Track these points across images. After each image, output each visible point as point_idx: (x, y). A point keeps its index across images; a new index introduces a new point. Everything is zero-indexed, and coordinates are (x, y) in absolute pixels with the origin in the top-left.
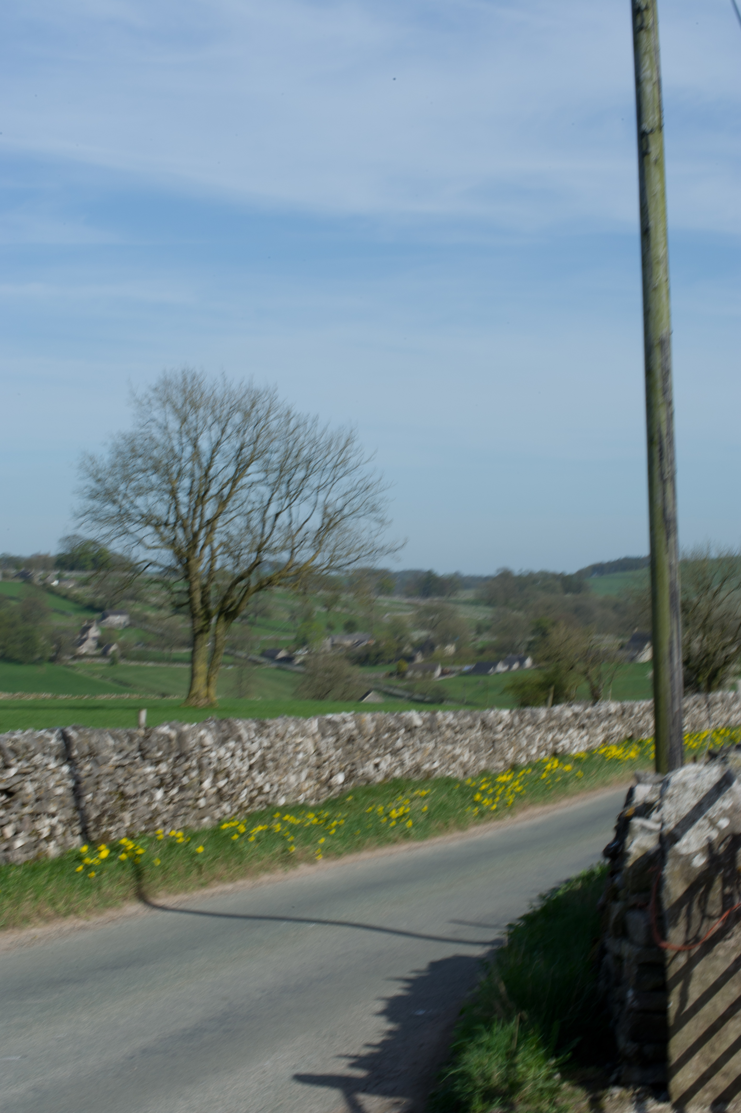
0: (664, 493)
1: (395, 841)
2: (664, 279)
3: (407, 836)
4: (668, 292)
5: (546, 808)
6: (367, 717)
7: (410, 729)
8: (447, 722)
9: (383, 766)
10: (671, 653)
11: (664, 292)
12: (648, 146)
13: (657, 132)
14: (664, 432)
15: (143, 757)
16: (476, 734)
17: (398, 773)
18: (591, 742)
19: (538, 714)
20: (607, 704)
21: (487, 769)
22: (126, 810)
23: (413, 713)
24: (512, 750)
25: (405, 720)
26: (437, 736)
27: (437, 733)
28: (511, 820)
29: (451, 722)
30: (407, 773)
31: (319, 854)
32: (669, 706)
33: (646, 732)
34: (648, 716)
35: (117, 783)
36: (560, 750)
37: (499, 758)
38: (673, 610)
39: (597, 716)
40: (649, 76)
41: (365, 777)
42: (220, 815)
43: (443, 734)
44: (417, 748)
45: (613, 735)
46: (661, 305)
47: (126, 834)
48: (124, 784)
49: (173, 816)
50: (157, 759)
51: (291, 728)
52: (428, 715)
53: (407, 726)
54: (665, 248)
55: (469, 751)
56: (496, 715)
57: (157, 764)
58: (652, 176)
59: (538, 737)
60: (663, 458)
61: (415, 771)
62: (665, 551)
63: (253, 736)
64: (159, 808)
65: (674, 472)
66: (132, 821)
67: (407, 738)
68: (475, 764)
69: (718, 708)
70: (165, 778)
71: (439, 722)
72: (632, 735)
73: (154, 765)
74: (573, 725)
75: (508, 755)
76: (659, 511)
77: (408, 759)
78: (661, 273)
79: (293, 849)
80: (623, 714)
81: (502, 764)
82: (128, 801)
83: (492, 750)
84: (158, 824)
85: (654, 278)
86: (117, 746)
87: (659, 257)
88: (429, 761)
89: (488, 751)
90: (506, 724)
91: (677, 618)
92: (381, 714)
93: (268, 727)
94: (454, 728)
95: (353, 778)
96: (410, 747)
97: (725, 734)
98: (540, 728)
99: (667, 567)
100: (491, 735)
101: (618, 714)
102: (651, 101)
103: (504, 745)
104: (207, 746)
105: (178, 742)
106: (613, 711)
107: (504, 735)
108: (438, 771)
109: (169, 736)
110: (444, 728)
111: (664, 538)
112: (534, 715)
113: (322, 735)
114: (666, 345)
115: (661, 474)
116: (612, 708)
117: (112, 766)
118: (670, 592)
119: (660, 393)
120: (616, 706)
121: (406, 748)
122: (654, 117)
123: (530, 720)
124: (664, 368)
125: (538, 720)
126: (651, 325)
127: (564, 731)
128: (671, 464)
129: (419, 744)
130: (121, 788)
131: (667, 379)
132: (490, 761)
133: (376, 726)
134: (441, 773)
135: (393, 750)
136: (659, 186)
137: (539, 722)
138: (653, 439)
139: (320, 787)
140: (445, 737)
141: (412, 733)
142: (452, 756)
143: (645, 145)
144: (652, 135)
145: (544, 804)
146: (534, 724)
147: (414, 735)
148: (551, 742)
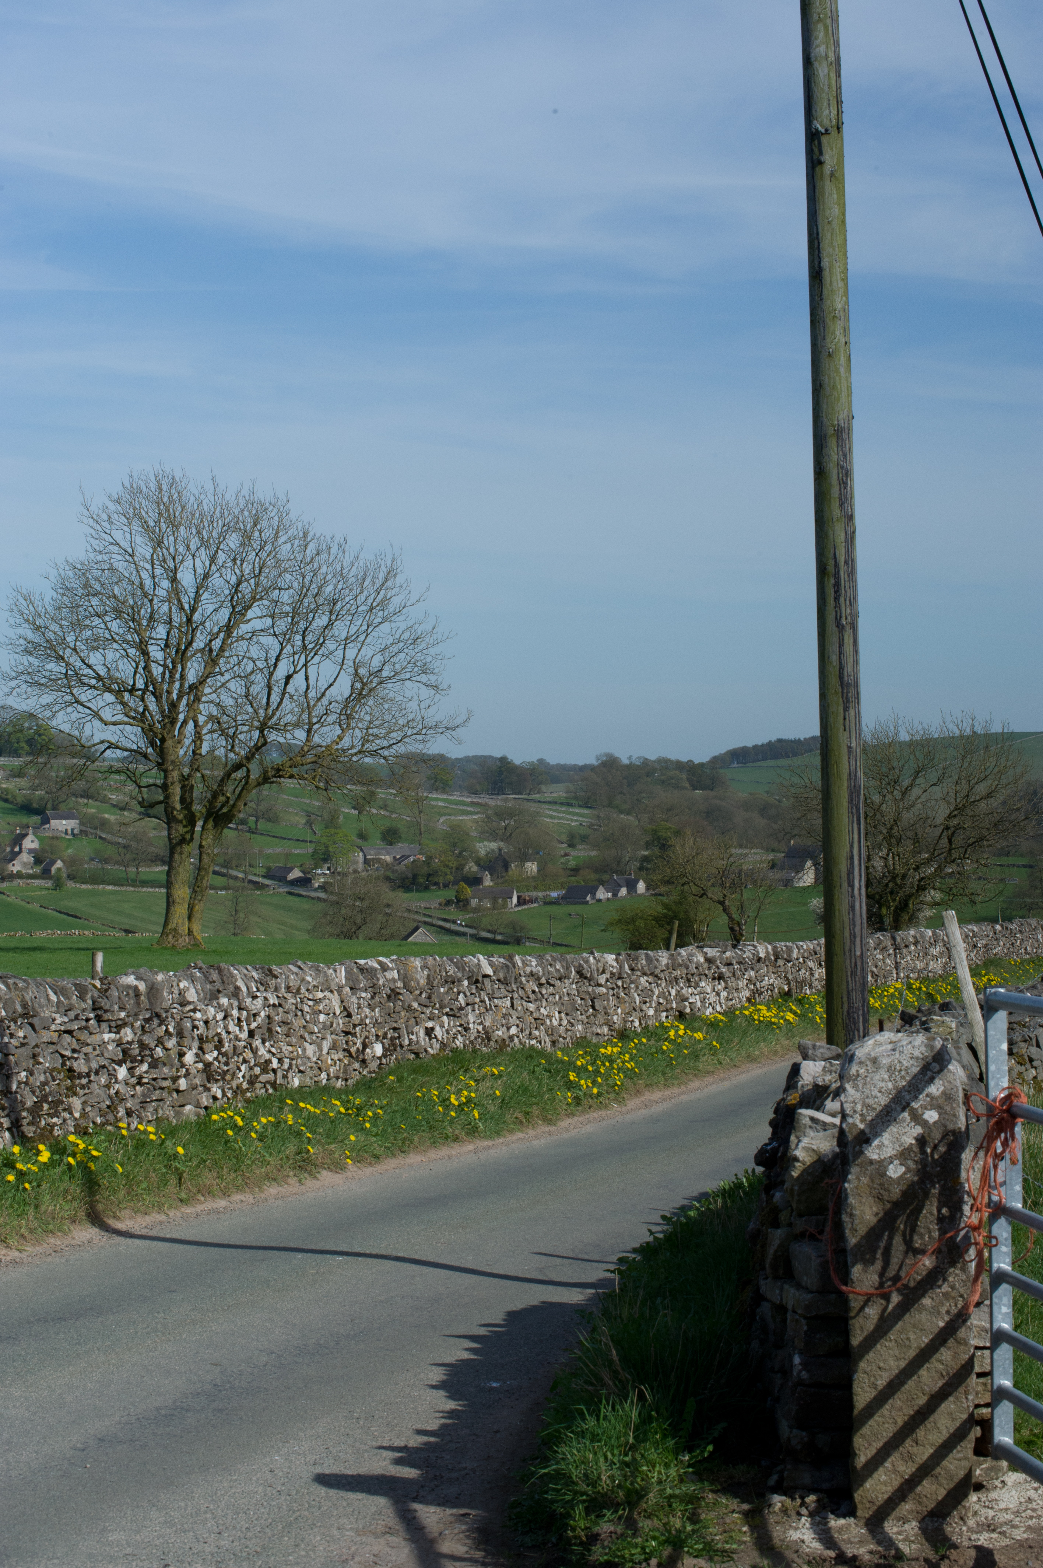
0: (841, 646)
1: (456, 1139)
2: (843, 341)
3: (472, 1131)
4: (849, 359)
5: (668, 1093)
6: (418, 963)
7: (477, 980)
8: (528, 969)
9: (438, 1032)
10: (850, 872)
11: (843, 359)
12: (821, 153)
13: (834, 132)
14: (842, 559)
15: (99, 1019)
16: (569, 987)
17: (459, 1042)
18: (731, 1000)
19: (657, 960)
20: (753, 946)
21: (585, 1037)
22: (75, 1094)
23: (481, 957)
24: (619, 1010)
25: (469, 967)
26: (513, 991)
27: (514, 987)
28: (619, 1109)
29: (534, 970)
30: (471, 1042)
31: (348, 1158)
32: (847, 949)
33: (810, 985)
34: (811, 964)
35: (63, 1056)
36: (688, 1010)
37: (602, 1021)
38: (852, 813)
39: (739, 963)
40: (823, 54)
41: (413, 1048)
42: (207, 1100)
43: (522, 988)
44: (486, 1008)
45: (763, 990)
46: (837, 378)
47: (75, 1129)
48: (72, 1058)
49: (141, 1103)
50: (119, 1023)
51: (309, 978)
52: (502, 960)
53: (473, 976)
54: (844, 298)
55: (559, 1012)
56: (598, 961)
57: (118, 1028)
58: (827, 194)
59: (657, 993)
60: (839, 596)
61: (483, 1040)
62: (842, 728)
63: (255, 989)
64: (122, 1091)
65: (855, 616)
66: (84, 1110)
67: (472, 994)
68: (567, 1030)
69: (910, 953)
70: (130, 1049)
71: (517, 970)
72: (789, 990)
73: (114, 1030)
74: (706, 975)
75: (615, 1018)
76: (833, 671)
77: (474, 1023)
78: (838, 333)
79: (311, 1150)
80: (776, 960)
81: (605, 1030)
82: (78, 1081)
83: (591, 1010)
84: (120, 1114)
85: (828, 340)
86: (63, 1003)
87: (835, 310)
88: (503, 1026)
89: (586, 1012)
90: (612, 973)
91: (859, 824)
92: (435, 959)
93: (276, 977)
94: (538, 979)
95: (395, 1050)
96: (476, 1006)
97: (920, 989)
98: (659, 979)
99: (845, 751)
100: (590, 989)
101: (770, 959)
102: (826, 89)
103: (608, 1004)
104: (190, 1003)
105: (149, 999)
106: (762, 955)
107: (608, 989)
108: (516, 1040)
109: (136, 987)
110: (523, 979)
111: (841, 710)
112: (651, 961)
113: (351, 989)
114: (845, 436)
115: (836, 618)
116: (760, 951)
117: (55, 1031)
118: (849, 787)
119: (835, 504)
120: (767, 948)
121: (470, 1007)
122: (830, 112)
123: (646, 968)
124: (842, 467)
125: (656, 968)
126: (825, 406)
127: (693, 984)
128: (851, 604)
129: (488, 1002)
130: (68, 1063)
131: (845, 484)
132: (588, 1026)
133: (428, 975)
134: (521, 1043)
135: (451, 1009)
136: (836, 210)
137: (657, 971)
138: (825, 569)
139: (349, 1062)
140: (526, 992)
141: (479, 985)
142: (535, 1019)
143: (816, 151)
144: (827, 137)
145: (666, 1086)
146: (652, 974)
147: (482, 990)
148: (675, 999)
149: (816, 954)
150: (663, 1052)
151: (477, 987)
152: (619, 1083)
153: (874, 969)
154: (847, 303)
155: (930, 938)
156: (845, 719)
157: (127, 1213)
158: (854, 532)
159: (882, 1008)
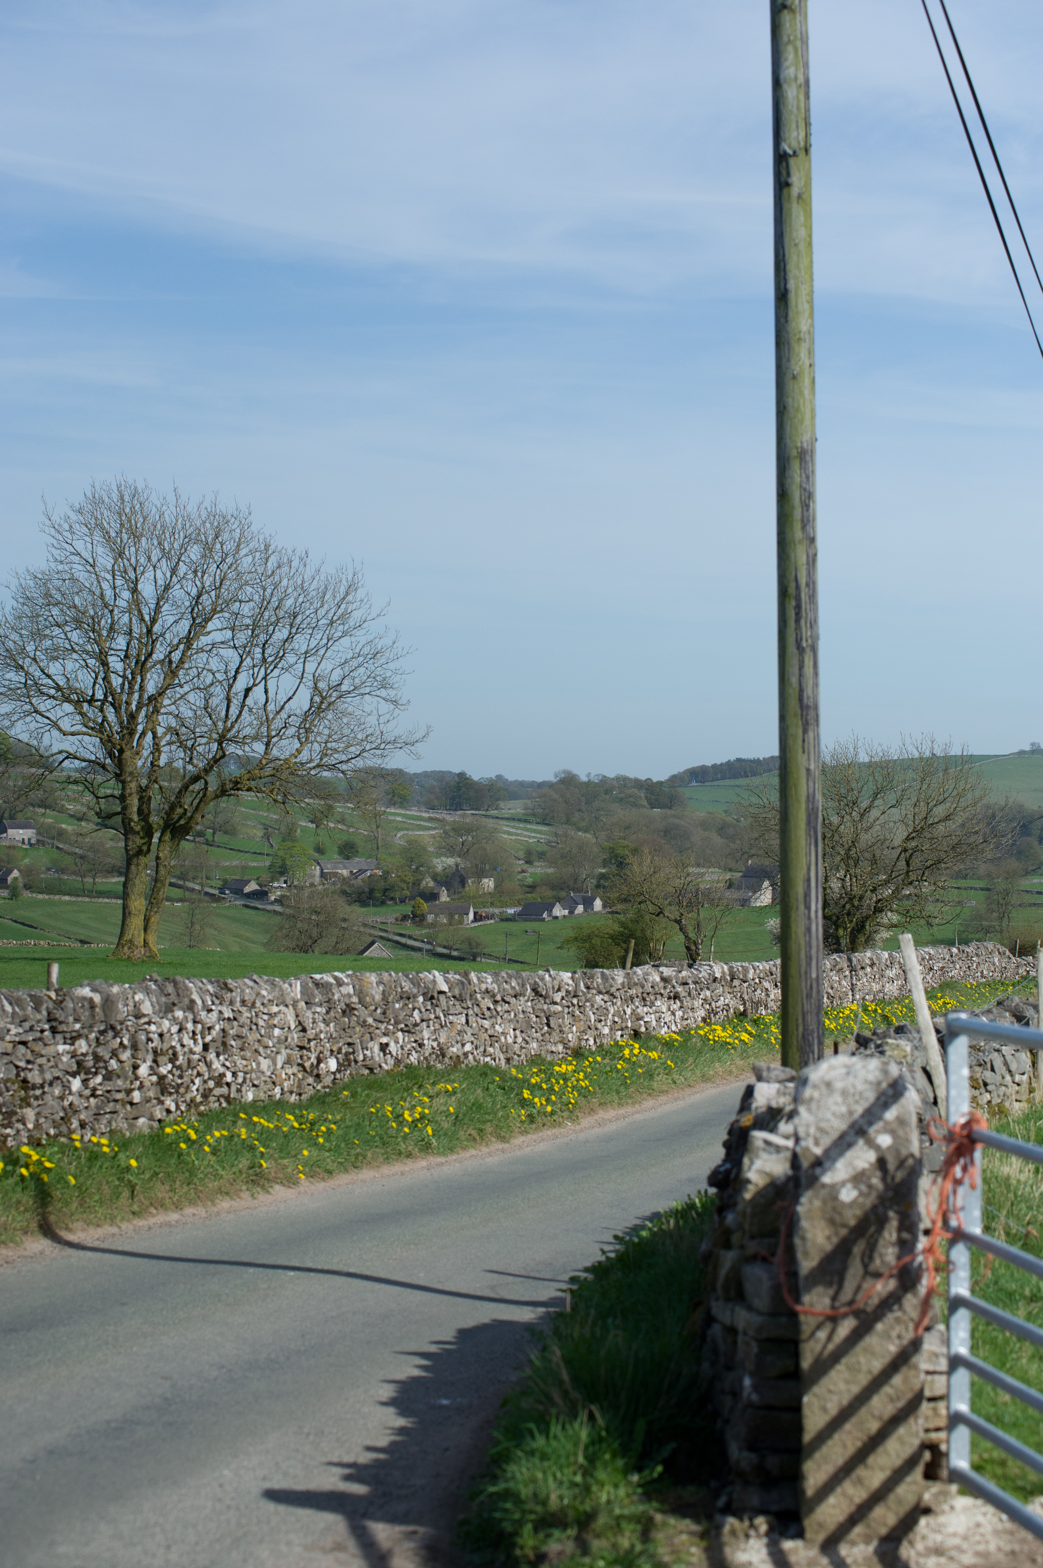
0: (801, 667)
1: (409, 1155)
2: (807, 363)
3: (426, 1147)
4: (813, 382)
5: (621, 1111)
6: (373, 978)
7: (432, 997)
8: (484, 986)
9: (393, 1048)
10: (807, 895)
11: (807, 382)
12: (788, 175)
13: (802, 154)
14: (803, 581)
15: (54, 1031)
16: (524, 1004)
17: (414, 1058)
18: (687, 1019)
19: (613, 979)
20: (709, 965)
21: (540, 1055)
22: (29, 1105)
23: (437, 973)
24: (574, 1029)
25: (424, 983)
26: (468, 1008)
27: (469, 1004)
28: (572, 1127)
29: (490, 987)
30: (426, 1058)
31: (301, 1172)
32: (803, 970)
33: (766, 1006)
34: (766, 985)
35: (17, 1067)
36: (643, 1029)
37: (557, 1039)
38: (810, 835)
39: (695, 983)
40: (792, 76)
41: (368, 1063)
42: (161, 1114)
43: (478, 1005)
44: (441, 1024)
45: (718, 1010)
46: (801, 401)
47: (29, 1140)
48: (26, 1069)
49: (95, 1115)
50: (74, 1034)
51: (264, 993)
52: (457, 977)
53: (428, 992)
54: (809, 321)
55: (514, 1030)
56: (554, 979)
57: (73, 1040)
58: (794, 217)
59: (612, 1011)
60: (800, 618)
61: (437, 1056)
62: (800, 750)
63: (210, 1003)
64: (76, 1102)
65: (815, 638)
66: (37, 1121)
67: (427, 1010)
68: (522, 1048)
69: (866, 975)
70: (84, 1061)
71: (472, 986)
72: (745, 1010)
73: (69, 1041)
74: (662, 995)
75: (570, 1036)
76: (793, 692)
77: (429, 1039)
78: (802, 355)
79: (264, 1165)
80: (732, 980)
81: (560, 1047)
82: (31, 1093)
83: (546, 1028)
84: (73, 1126)
85: (793, 362)
86: (18, 1014)
87: (800, 332)
88: (457, 1042)
89: (541, 1029)
90: (568, 992)
91: (816, 846)
92: (390, 975)
93: (231, 991)
94: (494, 996)
95: (349, 1065)
96: (431, 1022)
97: (876, 1011)
98: (615, 997)
99: (803, 773)
100: (545, 1007)
101: (725, 979)
102: (795, 110)
103: (563, 1022)
104: (144, 1015)
105: (104, 1010)
106: (718, 975)
107: (563, 1007)
108: (471, 1057)
109: (91, 1000)
110: (479, 996)
111: (800, 732)
112: (607, 979)
113: (307, 1003)
114: (808, 458)
115: (797, 640)
116: (716, 970)
117: (10, 1042)
118: (807, 809)
119: (798, 526)
120: (723, 968)
121: (425, 1024)
122: (798, 134)
123: (601, 987)
124: (805, 490)
125: (611, 986)
126: (788, 428)
127: (648, 1003)
128: (811, 627)
129: (443, 1018)
130: (22, 1074)
131: (808, 506)
132: (544, 1043)
133: (384, 991)
134: (475, 1060)
135: (406, 1025)
136: (802, 233)
137: (613, 990)
138: (786, 590)
139: (304, 1076)
140: (481, 1009)
141: (434, 1001)
142: (490, 1036)
143: (784, 172)
144: (795, 158)
145: (620, 1105)
146: (607, 993)
147: (437, 1006)
148: (631, 1018)
149: (772, 974)
150: (618, 1071)
151: (432, 1003)
152: (573, 1101)
153: (830, 991)
154: (812, 325)
155: (886, 960)
156: (804, 741)
157: (79, 1225)
158: (815, 555)
159: (837, 1029)
